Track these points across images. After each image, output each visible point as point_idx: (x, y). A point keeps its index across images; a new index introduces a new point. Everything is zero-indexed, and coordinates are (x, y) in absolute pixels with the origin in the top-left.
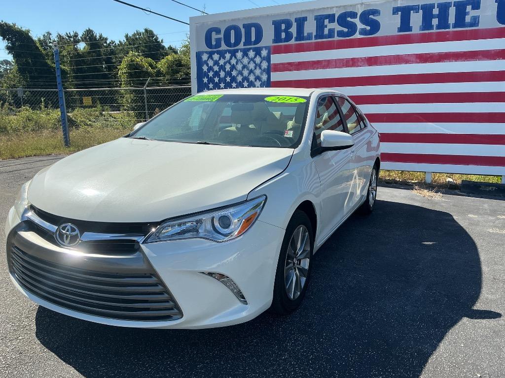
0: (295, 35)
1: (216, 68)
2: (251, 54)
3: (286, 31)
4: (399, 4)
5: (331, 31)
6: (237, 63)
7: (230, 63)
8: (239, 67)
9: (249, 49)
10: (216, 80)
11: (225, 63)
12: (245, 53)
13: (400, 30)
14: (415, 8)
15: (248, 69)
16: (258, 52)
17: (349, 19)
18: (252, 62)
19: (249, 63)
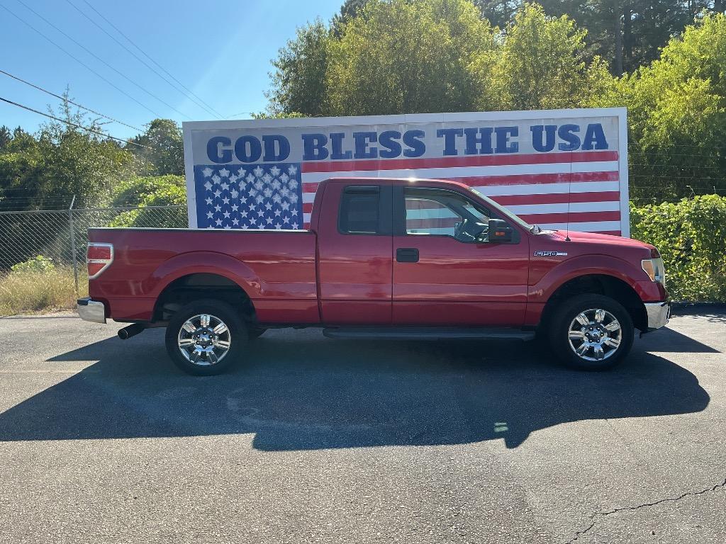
0: (330, 152)
1: (225, 186)
2: (275, 171)
3: (320, 147)
4: (443, 127)
5: (373, 150)
6: (255, 181)
7: (245, 181)
8: (259, 186)
9: (272, 166)
10: (226, 201)
11: (238, 181)
12: (267, 170)
13: (446, 153)
14: (459, 132)
15: (271, 189)
16: (284, 169)
17: (392, 139)
18: (276, 181)
19: (272, 182)
